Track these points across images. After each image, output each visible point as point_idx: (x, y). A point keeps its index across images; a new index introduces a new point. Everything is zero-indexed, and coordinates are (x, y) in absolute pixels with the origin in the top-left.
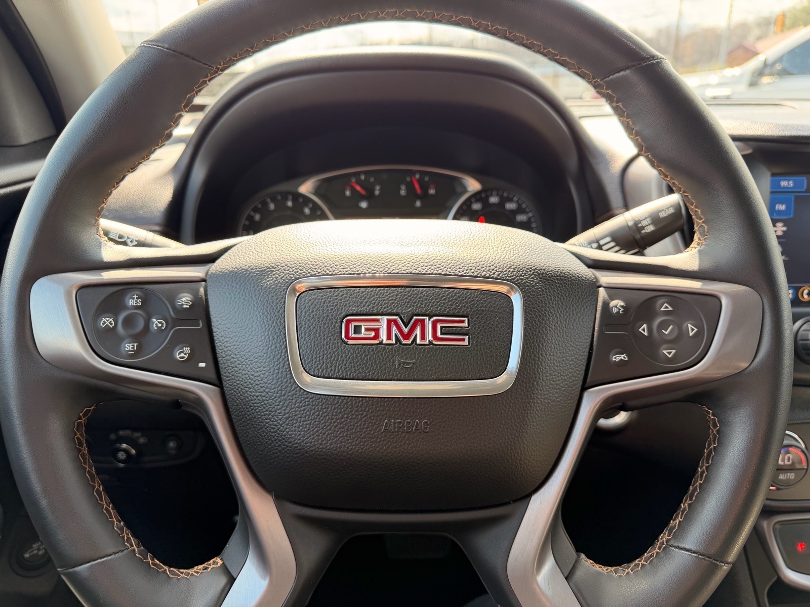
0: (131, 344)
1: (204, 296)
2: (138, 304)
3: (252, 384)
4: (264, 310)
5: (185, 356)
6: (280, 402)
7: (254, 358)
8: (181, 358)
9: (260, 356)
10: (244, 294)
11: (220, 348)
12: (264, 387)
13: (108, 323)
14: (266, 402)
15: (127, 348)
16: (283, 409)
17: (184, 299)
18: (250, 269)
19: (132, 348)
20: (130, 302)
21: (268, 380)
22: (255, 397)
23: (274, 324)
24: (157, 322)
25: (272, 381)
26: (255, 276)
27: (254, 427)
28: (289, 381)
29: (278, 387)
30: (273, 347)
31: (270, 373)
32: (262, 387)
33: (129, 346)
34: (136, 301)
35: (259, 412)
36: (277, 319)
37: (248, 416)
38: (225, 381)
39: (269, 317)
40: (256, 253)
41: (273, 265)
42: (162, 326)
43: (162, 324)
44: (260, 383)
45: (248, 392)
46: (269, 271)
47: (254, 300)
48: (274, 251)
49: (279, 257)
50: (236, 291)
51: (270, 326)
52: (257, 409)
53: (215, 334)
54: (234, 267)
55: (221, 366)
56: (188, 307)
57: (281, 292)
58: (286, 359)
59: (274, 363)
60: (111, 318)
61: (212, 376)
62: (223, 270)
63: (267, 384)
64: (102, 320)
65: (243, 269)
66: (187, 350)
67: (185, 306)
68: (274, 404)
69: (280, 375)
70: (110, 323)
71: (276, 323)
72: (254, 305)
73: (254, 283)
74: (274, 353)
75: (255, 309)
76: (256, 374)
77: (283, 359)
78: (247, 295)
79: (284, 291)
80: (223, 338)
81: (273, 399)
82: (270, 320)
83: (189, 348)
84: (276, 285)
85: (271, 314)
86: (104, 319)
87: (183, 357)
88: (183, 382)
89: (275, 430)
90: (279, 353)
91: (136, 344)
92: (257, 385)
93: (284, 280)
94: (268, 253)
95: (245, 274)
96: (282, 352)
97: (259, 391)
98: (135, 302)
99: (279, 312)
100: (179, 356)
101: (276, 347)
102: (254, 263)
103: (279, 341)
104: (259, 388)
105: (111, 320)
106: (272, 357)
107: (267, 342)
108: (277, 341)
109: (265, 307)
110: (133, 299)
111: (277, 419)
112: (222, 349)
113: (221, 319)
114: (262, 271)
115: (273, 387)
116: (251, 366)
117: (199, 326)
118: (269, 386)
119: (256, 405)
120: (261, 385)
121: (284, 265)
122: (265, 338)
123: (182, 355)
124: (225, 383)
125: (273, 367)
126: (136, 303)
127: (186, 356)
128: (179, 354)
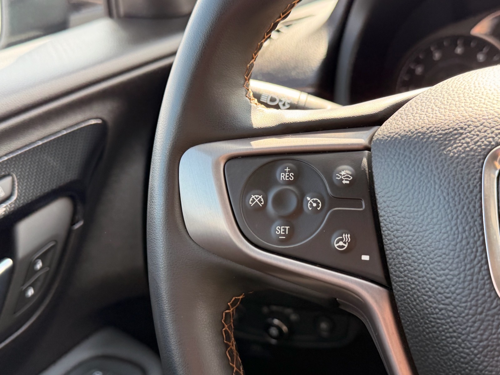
0: (282, 227)
1: (367, 169)
2: (290, 178)
3: (433, 292)
4: (450, 190)
5: (344, 245)
6: (474, 322)
7: (435, 255)
8: (339, 247)
9: (444, 254)
10: (420, 166)
11: (388, 237)
12: (450, 297)
13: (257, 200)
14: (453, 319)
15: (278, 232)
16: (479, 332)
17: (343, 173)
18: (428, 132)
19: (283, 232)
20: (282, 176)
21: (456, 289)
22: (437, 310)
23: (465, 209)
24: (311, 201)
25: (463, 292)
26: (437, 141)
27: (436, 351)
28: (487, 294)
29: (471, 301)
30: (464, 242)
31: (459, 279)
32: (447, 298)
33: (280, 230)
34: (288, 175)
35: (444, 331)
36: (470, 203)
37: (428, 333)
38: (395, 283)
39: (456, 199)
40: (437, 109)
41: (462, 125)
42: (318, 206)
43: (318, 204)
44: (445, 292)
45: (427, 302)
46: (456, 134)
47: (435, 175)
48: (463, 105)
49: (471, 114)
50: (410, 163)
51: (459, 212)
52: (440, 327)
53: (381, 219)
54: (407, 129)
55: (390, 261)
56: (348, 182)
57: (474, 163)
58: (483, 262)
59: (465, 265)
60: (260, 196)
61: (379, 272)
62: (392, 135)
63: (455, 295)
64: (252, 197)
65: (419, 132)
66: (347, 237)
67: (344, 182)
68: (465, 323)
69: (474, 284)
70: (260, 201)
71: (468, 208)
72: (434, 181)
73: (434, 151)
74: (464, 251)
75: (437, 187)
76: (438, 279)
77: (479, 262)
78: (425, 167)
79: (479, 161)
80: (392, 225)
81: (463, 317)
82: (459, 203)
83: (349, 236)
84: (467, 153)
85: (460, 195)
86: (253, 197)
87: (343, 247)
88: (342, 278)
89: (466, 360)
90: (472, 252)
91: (287, 227)
92: (440, 293)
93: (480, 146)
94: (454, 108)
95: (422, 139)
96: (477, 251)
97: (443, 302)
98: (286, 176)
99: (471, 192)
100: (338, 245)
101: (468, 243)
102: (434, 123)
103: (472, 234)
104: (444, 298)
105: (260, 197)
106: (462, 257)
107: (454, 234)
108: (470, 234)
109: (451, 184)
110: (285, 172)
111: (470, 346)
112: (391, 240)
113: (390, 199)
114: (446, 133)
115: (464, 299)
116: (431, 266)
117: (361, 207)
118: (459, 297)
119: (438, 321)
120: (445, 294)
121: (478, 124)
122: (451, 229)
123: (341, 243)
124: (395, 285)
125: (464, 270)
126: (288, 178)
127: (346, 246)
128: (338, 242)
